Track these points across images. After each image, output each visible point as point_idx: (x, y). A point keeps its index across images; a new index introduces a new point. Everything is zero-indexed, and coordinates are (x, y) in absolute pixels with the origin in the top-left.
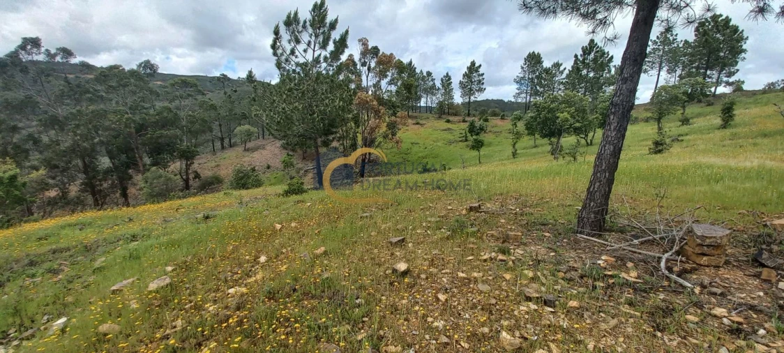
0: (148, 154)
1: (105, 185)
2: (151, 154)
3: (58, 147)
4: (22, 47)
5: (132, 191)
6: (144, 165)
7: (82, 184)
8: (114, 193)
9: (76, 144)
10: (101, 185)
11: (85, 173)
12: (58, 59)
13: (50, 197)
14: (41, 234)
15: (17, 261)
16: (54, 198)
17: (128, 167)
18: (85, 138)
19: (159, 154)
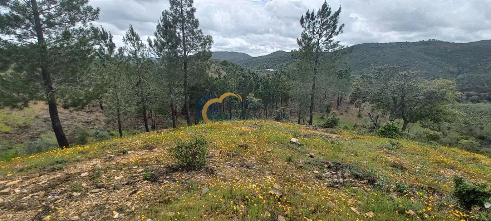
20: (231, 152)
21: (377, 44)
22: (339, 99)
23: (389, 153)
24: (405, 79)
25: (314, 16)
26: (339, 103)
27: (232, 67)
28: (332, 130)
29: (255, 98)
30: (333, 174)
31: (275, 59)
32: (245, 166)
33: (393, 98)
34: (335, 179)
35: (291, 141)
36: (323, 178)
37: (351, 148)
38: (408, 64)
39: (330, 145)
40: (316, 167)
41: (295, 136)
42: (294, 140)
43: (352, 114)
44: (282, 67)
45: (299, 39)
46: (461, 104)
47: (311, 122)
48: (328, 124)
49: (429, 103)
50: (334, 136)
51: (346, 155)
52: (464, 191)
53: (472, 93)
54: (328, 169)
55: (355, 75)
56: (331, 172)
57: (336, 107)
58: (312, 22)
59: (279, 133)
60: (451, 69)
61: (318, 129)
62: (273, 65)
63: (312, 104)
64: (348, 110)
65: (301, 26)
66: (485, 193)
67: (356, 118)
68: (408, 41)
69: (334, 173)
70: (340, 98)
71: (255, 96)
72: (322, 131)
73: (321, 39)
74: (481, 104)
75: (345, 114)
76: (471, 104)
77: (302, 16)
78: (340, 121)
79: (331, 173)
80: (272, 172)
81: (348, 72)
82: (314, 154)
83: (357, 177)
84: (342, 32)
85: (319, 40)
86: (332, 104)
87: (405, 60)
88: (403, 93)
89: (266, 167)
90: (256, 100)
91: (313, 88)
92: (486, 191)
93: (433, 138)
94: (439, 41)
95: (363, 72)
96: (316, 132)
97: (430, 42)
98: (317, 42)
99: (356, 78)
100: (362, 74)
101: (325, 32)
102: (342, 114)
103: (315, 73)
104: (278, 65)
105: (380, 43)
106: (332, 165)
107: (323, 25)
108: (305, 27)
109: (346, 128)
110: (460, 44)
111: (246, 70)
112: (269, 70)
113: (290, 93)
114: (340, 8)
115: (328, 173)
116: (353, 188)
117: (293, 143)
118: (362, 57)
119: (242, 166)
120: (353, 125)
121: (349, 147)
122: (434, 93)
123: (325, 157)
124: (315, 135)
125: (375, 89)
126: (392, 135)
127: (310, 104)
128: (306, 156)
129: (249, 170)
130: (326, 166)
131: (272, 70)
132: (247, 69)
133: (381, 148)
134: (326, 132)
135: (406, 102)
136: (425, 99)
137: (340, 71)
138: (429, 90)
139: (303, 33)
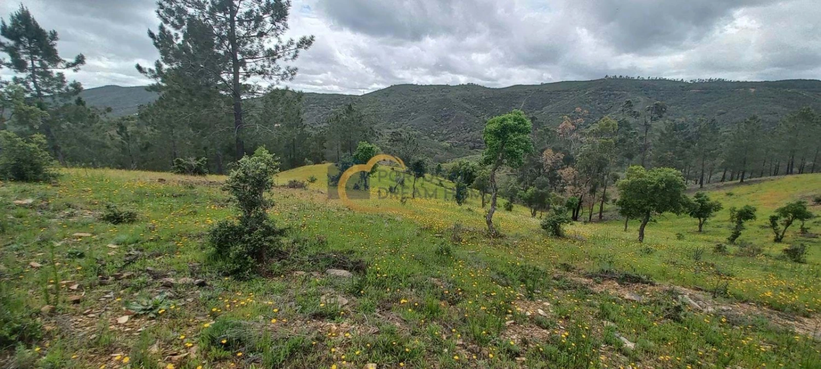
94: (477, 86)
97: (470, 87)
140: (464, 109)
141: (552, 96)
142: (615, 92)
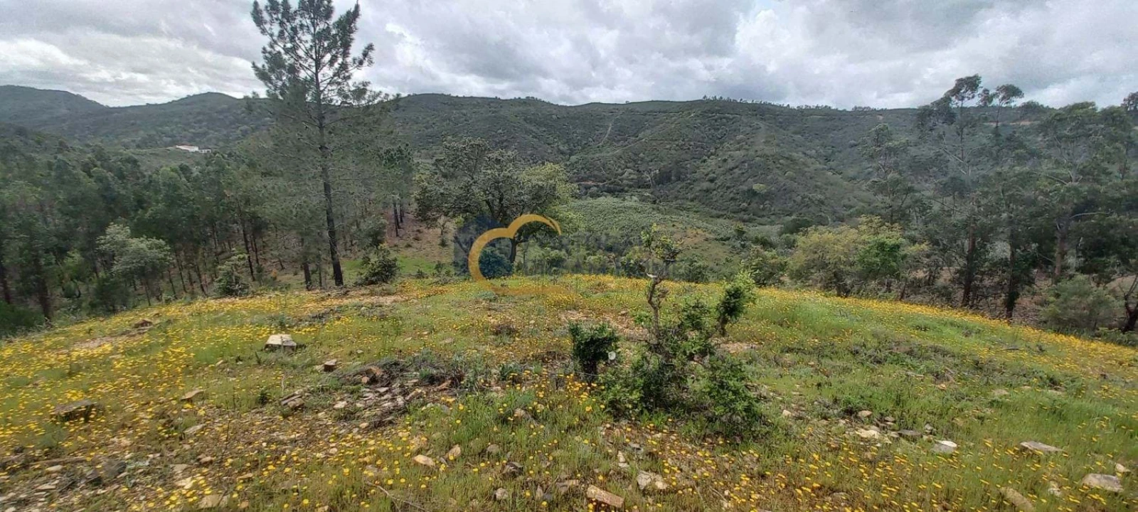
0: (1078, 251)
1: (987, 282)
2: (1083, 252)
3: (948, 219)
4: (956, 91)
5: (1024, 301)
6: (1065, 268)
7: (958, 272)
8: (996, 296)
9: (973, 219)
10: (981, 281)
11: (968, 259)
12: (996, 102)
13: (915, 278)
14: (920, 322)
15: (898, 344)
16: (920, 280)
17: (1034, 264)
18: (990, 210)
19: (1101, 255)
20: (16, 452)
21: (449, 97)
22: (399, 214)
23: (489, 309)
24: (498, 167)
25: (292, 10)
26: (399, 221)
27: (16, 142)
28: (385, 286)
29: (135, 241)
30: (381, 395)
31: (200, 118)
32: (82, 483)
33: (488, 202)
34: (386, 405)
35: (267, 346)
36: (358, 414)
37: (423, 319)
38: (505, 138)
39: (378, 325)
40: (339, 392)
41: (283, 327)
42: (275, 340)
43: (429, 242)
44: (227, 141)
45: (259, 65)
46: (580, 202)
47: (338, 277)
48: (375, 274)
49: (539, 205)
50: (388, 300)
51: (413, 339)
52: (582, 344)
53: (590, 183)
54: (372, 386)
55: (420, 161)
56: (376, 392)
57: (394, 233)
58: (289, 26)
59: (227, 333)
60: (561, 148)
61: (352, 293)
62: (197, 135)
63: (332, 233)
64: (419, 235)
65: (258, 30)
66: (605, 339)
67: (437, 249)
68: (499, 96)
69: (385, 389)
70: (398, 211)
71: (136, 233)
72: (363, 295)
73: (322, 72)
74: (601, 199)
75: (415, 244)
76: (591, 200)
77: (256, 4)
78: (398, 263)
79: (377, 394)
80: (199, 460)
81: (405, 153)
82: (335, 360)
83: (432, 380)
84: (371, 62)
85: (316, 74)
86: (384, 227)
87: (500, 131)
88: (500, 192)
89: (174, 453)
90: (143, 245)
91: (328, 195)
92: (605, 335)
93: (556, 264)
94: (540, 101)
95: (435, 153)
96: (346, 301)
97: (530, 102)
98: (312, 79)
99: (423, 166)
100: (435, 159)
101: (328, 57)
102: (409, 246)
103: (324, 156)
104: (212, 134)
105: (454, 95)
106: (379, 373)
107: (318, 37)
108: (271, 35)
109: (420, 275)
110: (566, 107)
111: (86, 149)
112: (182, 148)
113: (268, 211)
114: (357, 7)
115: (371, 395)
116: (424, 408)
117: (273, 348)
118: (428, 122)
119: (72, 485)
120: (435, 265)
121: (419, 317)
122: (541, 188)
123: (363, 358)
124: (341, 310)
125: (454, 188)
126: (494, 272)
127: (326, 234)
128: (316, 371)
129: (100, 491)
130: (365, 379)
131: (196, 149)
132: (88, 146)
133: (477, 302)
134: (372, 294)
135: (507, 207)
136: (533, 199)
137: (388, 151)
138: (534, 182)
139: (269, 49)
140: (528, 132)
141: (647, 117)
142: (727, 115)
